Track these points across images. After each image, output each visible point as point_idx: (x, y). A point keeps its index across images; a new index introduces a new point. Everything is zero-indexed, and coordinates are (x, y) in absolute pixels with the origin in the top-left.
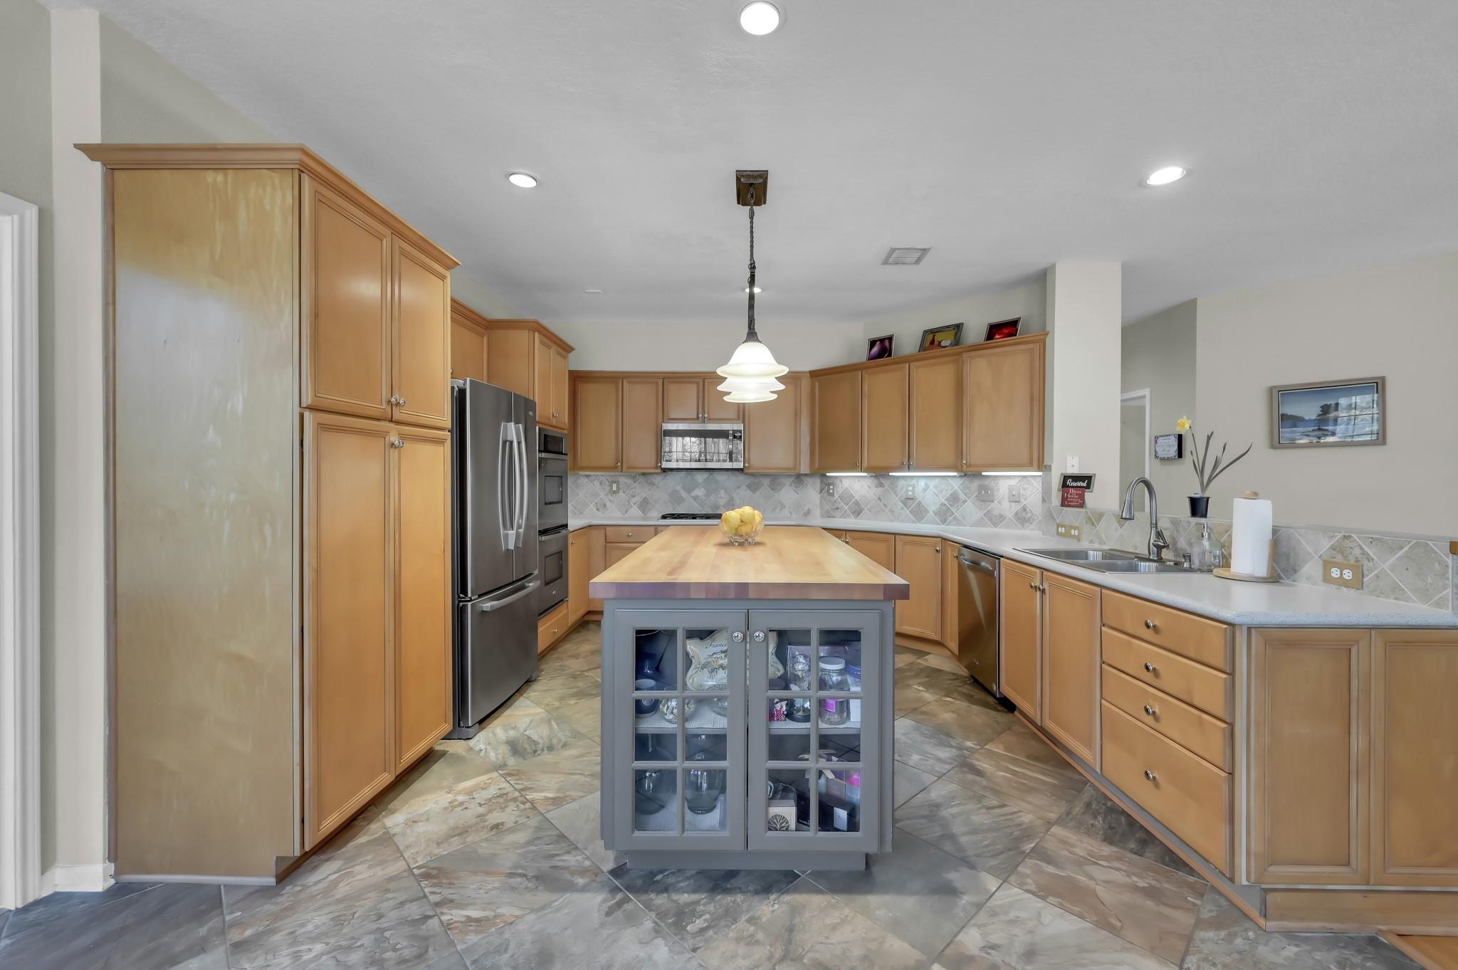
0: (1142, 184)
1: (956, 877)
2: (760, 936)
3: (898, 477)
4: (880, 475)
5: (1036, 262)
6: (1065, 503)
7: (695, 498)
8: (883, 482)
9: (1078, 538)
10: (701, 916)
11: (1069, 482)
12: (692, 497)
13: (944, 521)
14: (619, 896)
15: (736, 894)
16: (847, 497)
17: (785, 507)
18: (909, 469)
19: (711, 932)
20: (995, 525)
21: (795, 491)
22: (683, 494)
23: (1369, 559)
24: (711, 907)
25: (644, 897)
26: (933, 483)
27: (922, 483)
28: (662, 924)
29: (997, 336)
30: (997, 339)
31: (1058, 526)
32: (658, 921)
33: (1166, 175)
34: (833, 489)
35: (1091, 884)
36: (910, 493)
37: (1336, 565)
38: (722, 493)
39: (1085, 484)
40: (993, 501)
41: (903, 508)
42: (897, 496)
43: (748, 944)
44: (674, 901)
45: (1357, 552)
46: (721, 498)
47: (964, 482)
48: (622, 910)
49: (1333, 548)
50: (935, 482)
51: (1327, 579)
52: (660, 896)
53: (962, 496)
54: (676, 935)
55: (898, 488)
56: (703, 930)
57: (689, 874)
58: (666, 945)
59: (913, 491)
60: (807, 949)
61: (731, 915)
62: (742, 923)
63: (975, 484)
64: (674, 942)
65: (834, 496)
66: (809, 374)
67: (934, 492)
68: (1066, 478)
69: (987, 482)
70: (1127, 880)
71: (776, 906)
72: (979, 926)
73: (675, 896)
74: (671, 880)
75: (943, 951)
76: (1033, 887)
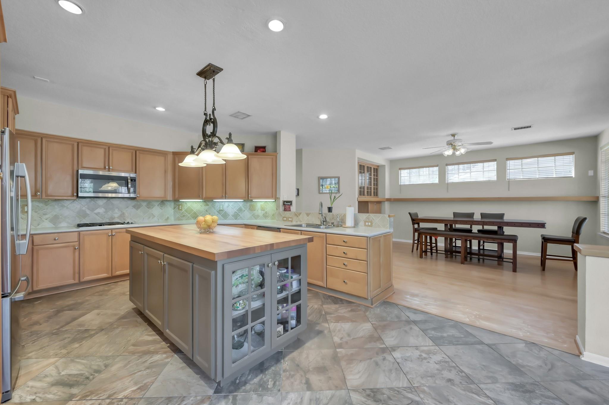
0: (318, 117)
1: (318, 328)
2: (292, 373)
3: (216, 201)
4: (207, 201)
5: (274, 129)
6: (285, 210)
7: (97, 214)
8: (208, 204)
9: (292, 221)
10: (268, 381)
11: (285, 203)
12: (95, 213)
13: (236, 219)
14: (231, 397)
15: (270, 368)
16: (189, 210)
17: (155, 216)
18: (225, 199)
19: (277, 383)
20: (256, 219)
21: (161, 208)
22: (88, 212)
23: (374, 220)
24: (268, 377)
25: (241, 390)
26: (231, 204)
27: (226, 204)
28: (259, 392)
29: (259, 151)
30: (259, 152)
31: (283, 217)
32: (256, 393)
33: (323, 117)
34: (182, 207)
35: (342, 314)
36: (221, 208)
37: (367, 222)
38: (116, 210)
39: (290, 204)
40: (255, 210)
41: (218, 214)
42: (215, 209)
43: (292, 377)
44: (253, 384)
45: (371, 218)
46: (116, 213)
47: (244, 203)
48: (238, 400)
49: (366, 218)
50: (232, 204)
51: (365, 225)
52: (246, 386)
53: (243, 209)
54: (267, 392)
55: (216, 206)
56: (274, 384)
57: (247, 373)
58: (269, 397)
59: (223, 207)
60: (308, 367)
61: (276, 375)
62: (283, 374)
63: (248, 204)
64: (270, 394)
65: (182, 210)
66: (172, 153)
67: (232, 208)
68: (284, 202)
69: (253, 203)
70: (346, 310)
71: (286, 363)
72: (335, 336)
73: (252, 382)
74: (243, 379)
75: (335, 346)
76: (334, 321)
